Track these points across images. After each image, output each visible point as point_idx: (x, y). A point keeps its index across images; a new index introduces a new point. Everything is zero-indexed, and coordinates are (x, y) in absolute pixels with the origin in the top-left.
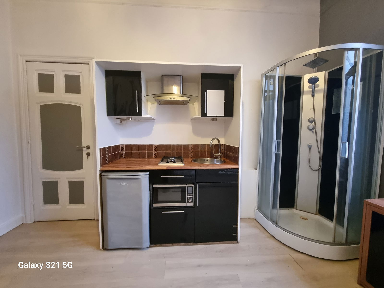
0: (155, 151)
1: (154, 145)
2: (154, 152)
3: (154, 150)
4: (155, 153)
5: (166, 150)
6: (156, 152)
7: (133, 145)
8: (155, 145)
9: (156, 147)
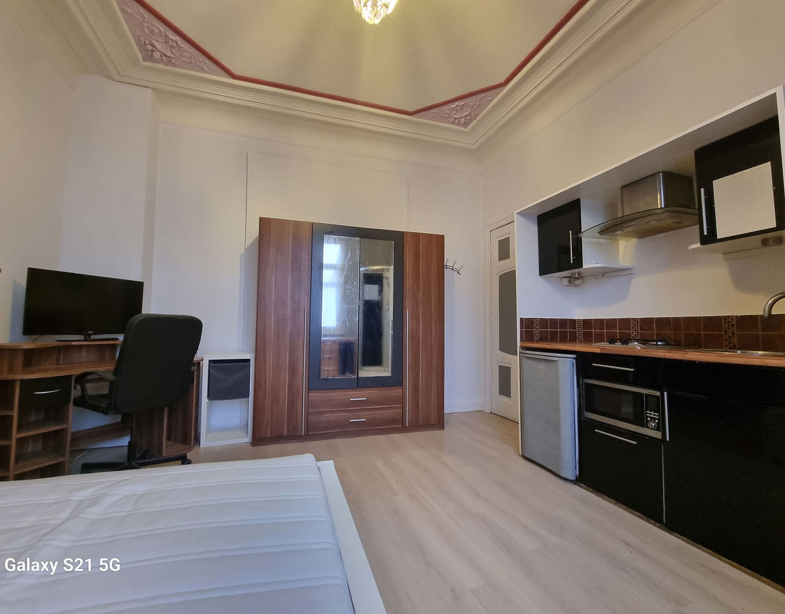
0: (635, 330)
1: (633, 319)
2: (633, 333)
3: (633, 328)
4: (635, 335)
5: (658, 328)
6: (638, 333)
7: (596, 320)
8: (635, 319)
9: (638, 323)
